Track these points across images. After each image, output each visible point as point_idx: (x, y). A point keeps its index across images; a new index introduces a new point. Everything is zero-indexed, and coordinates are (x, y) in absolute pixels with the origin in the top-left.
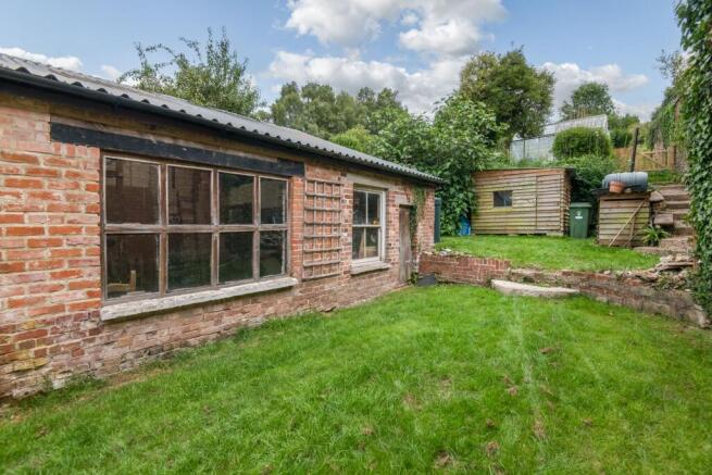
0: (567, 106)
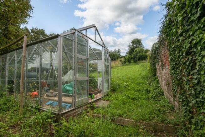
0: (130, 45)
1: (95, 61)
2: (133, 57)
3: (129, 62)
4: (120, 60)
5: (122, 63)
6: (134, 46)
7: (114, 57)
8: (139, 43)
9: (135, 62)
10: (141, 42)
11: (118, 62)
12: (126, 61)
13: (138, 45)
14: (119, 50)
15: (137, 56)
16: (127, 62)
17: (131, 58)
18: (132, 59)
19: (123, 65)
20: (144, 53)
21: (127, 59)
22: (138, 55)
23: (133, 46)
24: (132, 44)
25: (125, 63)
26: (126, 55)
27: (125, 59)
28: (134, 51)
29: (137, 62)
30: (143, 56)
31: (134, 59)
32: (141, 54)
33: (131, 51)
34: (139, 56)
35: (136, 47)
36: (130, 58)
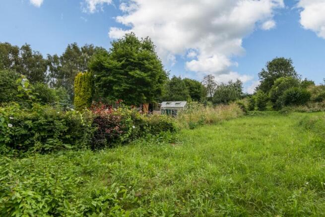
1: (179, 103)
2: (272, 97)
3: (262, 107)
4: (239, 104)
5: (244, 111)
6: (274, 73)
7: (227, 96)
8: (286, 67)
9: (277, 108)
10: (290, 65)
11: (233, 108)
12: (254, 105)
13: (283, 72)
14: (238, 81)
15: (281, 94)
16: (256, 108)
17: (267, 100)
18: (269, 103)
19: (246, 114)
20: (299, 89)
21: (256, 100)
22: (285, 92)
23: (270, 73)
24: (270, 70)
25: (252, 109)
26: (255, 94)
27: (252, 101)
28: (273, 84)
29: (283, 109)
30: (298, 95)
31: (274, 101)
32: (292, 89)
33: (267, 85)
34: (288, 94)
35: (278, 77)
36: (263, 98)
